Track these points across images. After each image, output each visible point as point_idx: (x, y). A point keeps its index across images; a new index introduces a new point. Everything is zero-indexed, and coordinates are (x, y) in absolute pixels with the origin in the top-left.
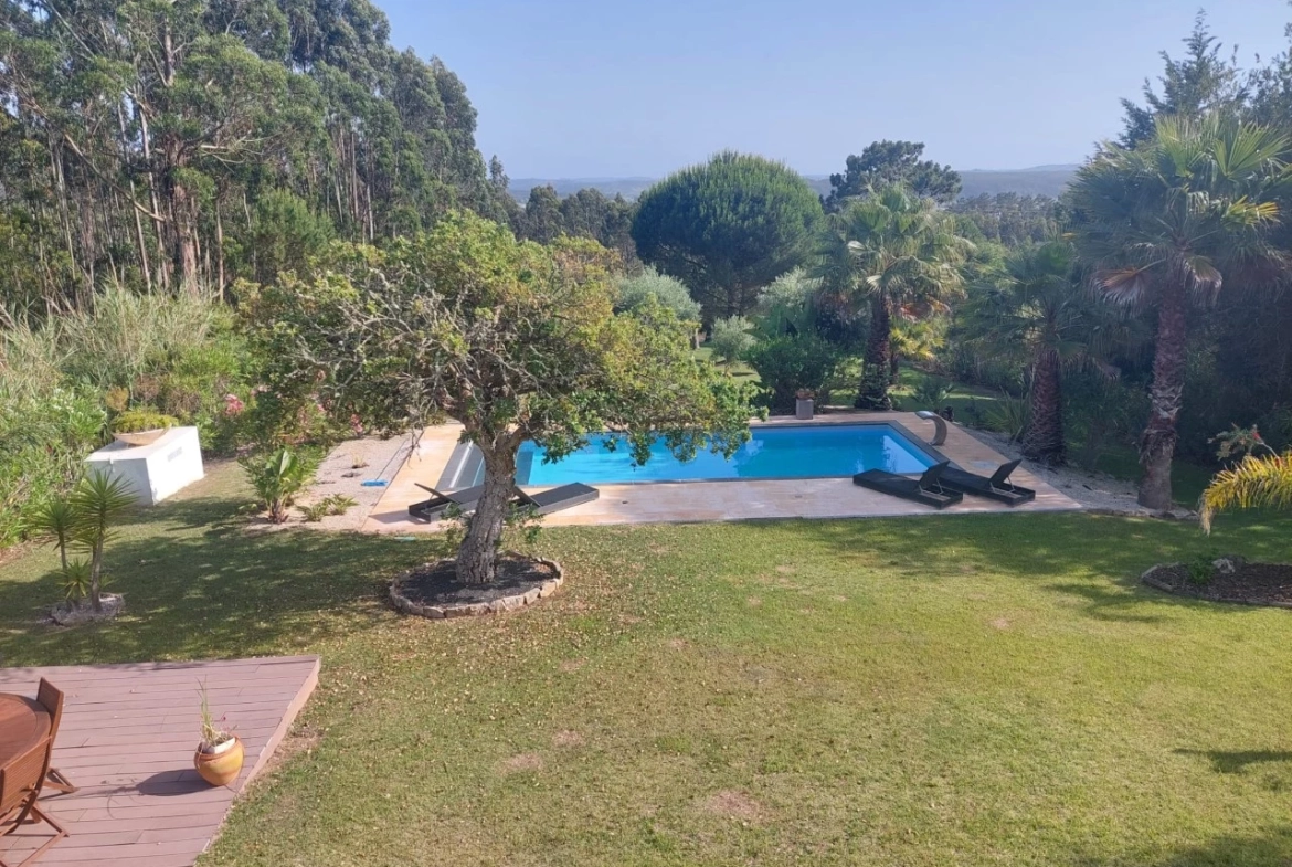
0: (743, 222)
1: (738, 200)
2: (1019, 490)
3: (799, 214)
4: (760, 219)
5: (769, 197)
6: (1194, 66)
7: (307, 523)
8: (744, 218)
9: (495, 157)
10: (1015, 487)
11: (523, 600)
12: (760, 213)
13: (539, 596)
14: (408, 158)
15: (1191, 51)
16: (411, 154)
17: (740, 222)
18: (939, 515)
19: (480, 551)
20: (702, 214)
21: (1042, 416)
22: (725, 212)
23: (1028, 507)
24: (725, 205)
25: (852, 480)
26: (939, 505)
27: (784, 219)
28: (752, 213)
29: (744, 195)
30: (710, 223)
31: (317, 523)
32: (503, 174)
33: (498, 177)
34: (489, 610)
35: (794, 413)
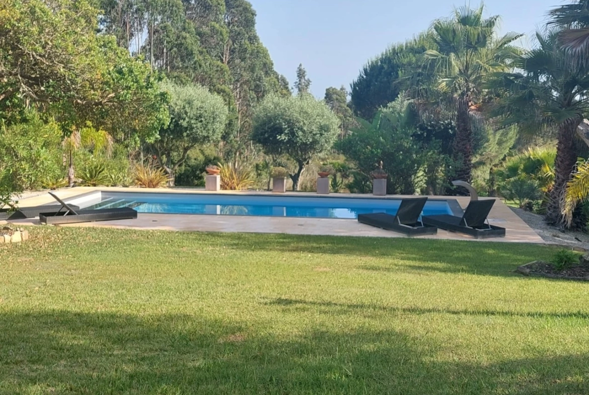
2: (494, 228)
10: (492, 226)
23: (494, 240)
32: (306, 78)
33: (303, 81)
35: (371, 192)
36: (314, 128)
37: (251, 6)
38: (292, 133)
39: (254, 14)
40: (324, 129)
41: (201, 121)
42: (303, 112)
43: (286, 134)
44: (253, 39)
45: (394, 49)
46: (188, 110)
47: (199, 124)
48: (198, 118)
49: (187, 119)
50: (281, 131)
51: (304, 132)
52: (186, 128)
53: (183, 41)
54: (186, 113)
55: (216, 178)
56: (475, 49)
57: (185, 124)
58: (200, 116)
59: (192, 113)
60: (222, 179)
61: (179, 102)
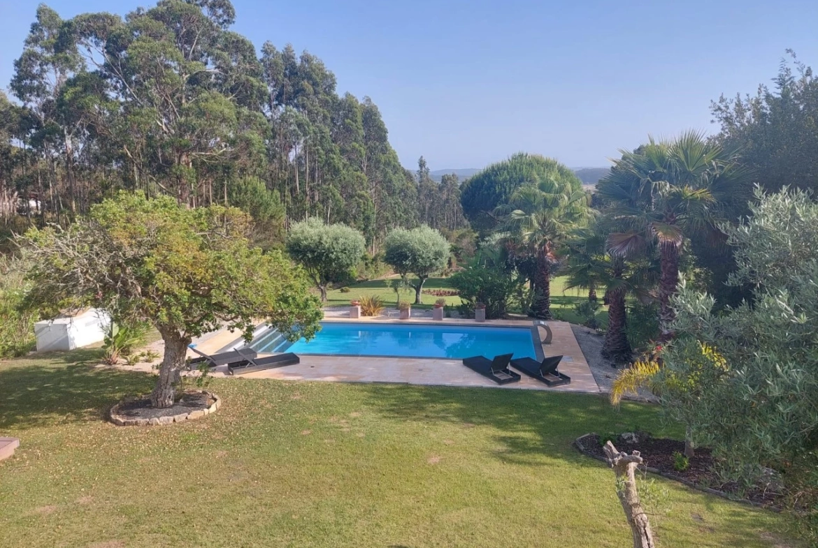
2: (563, 376)
6: (780, 96)
7: (126, 366)
9: (422, 157)
10: (561, 374)
11: (172, 420)
13: (187, 418)
14: (333, 159)
15: (778, 86)
16: (335, 156)
18: (500, 389)
19: (162, 388)
20: (497, 191)
21: (612, 329)
23: (561, 388)
25: (462, 361)
26: (500, 382)
30: (502, 197)
31: (132, 366)
32: (426, 167)
33: (424, 169)
34: (148, 423)
35: (474, 318)
36: (431, 255)
37: (384, 125)
38: (415, 260)
39: (386, 132)
40: (438, 255)
41: (345, 253)
42: (422, 243)
43: (409, 260)
44: (385, 150)
45: (493, 167)
46: (335, 246)
47: (344, 255)
48: (343, 251)
49: (335, 253)
50: (406, 257)
51: (423, 258)
52: (334, 260)
53: (332, 161)
54: (334, 248)
55: (357, 308)
56: (551, 208)
57: (333, 257)
58: (345, 249)
59: (338, 247)
60: (362, 308)
61: (329, 240)
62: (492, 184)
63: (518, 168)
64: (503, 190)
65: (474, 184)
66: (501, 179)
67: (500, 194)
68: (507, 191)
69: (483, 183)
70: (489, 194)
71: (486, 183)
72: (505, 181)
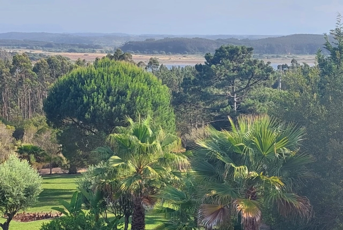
0: (112, 108)
1: (109, 93)
3: (150, 103)
4: (123, 106)
5: (129, 93)
8: (113, 104)
12: (123, 102)
17: (109, 108)
20: (85, 101)
22: (100, 101)
24: (100, 96)
27: (138, 107)
28: (118, 101)
29: (113, 90)
30: (90, 108)
62: (79, 93)
63: (105, 77)
64: (91, 100)
65: (58, 91)
66: (89, 89)
67: (88, 104)
68: (95, 101)
69: (69, 91)
70: (75, 103)
71: (72, 91)
72: (93, 91)
